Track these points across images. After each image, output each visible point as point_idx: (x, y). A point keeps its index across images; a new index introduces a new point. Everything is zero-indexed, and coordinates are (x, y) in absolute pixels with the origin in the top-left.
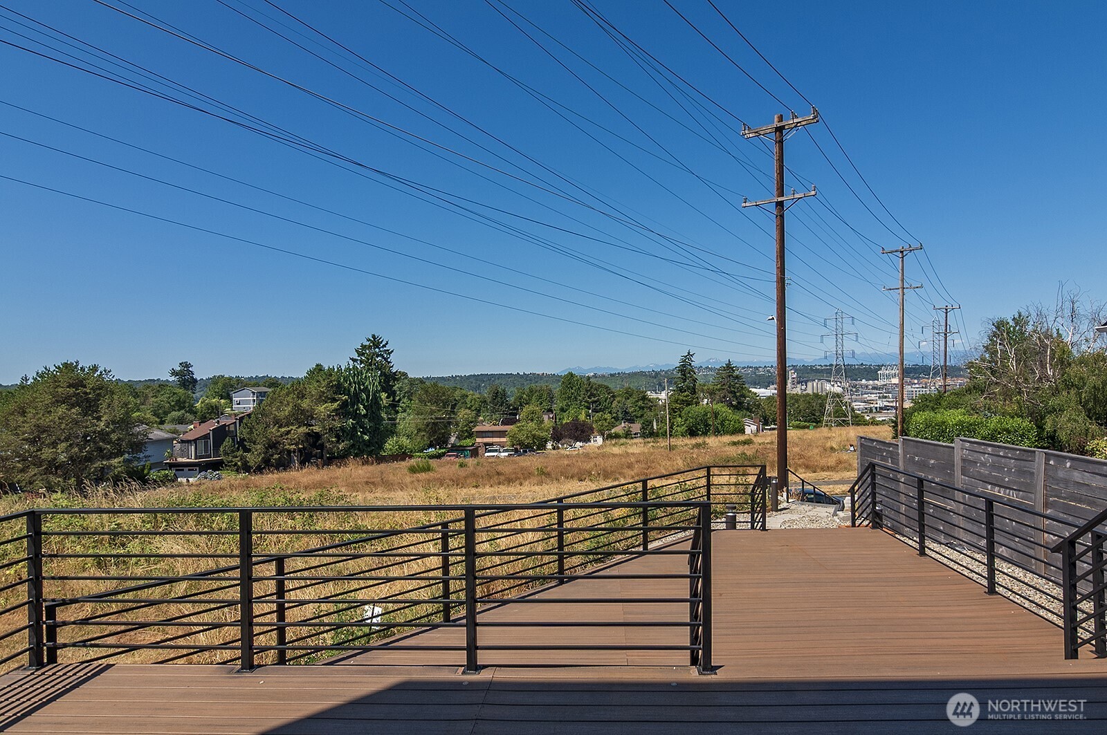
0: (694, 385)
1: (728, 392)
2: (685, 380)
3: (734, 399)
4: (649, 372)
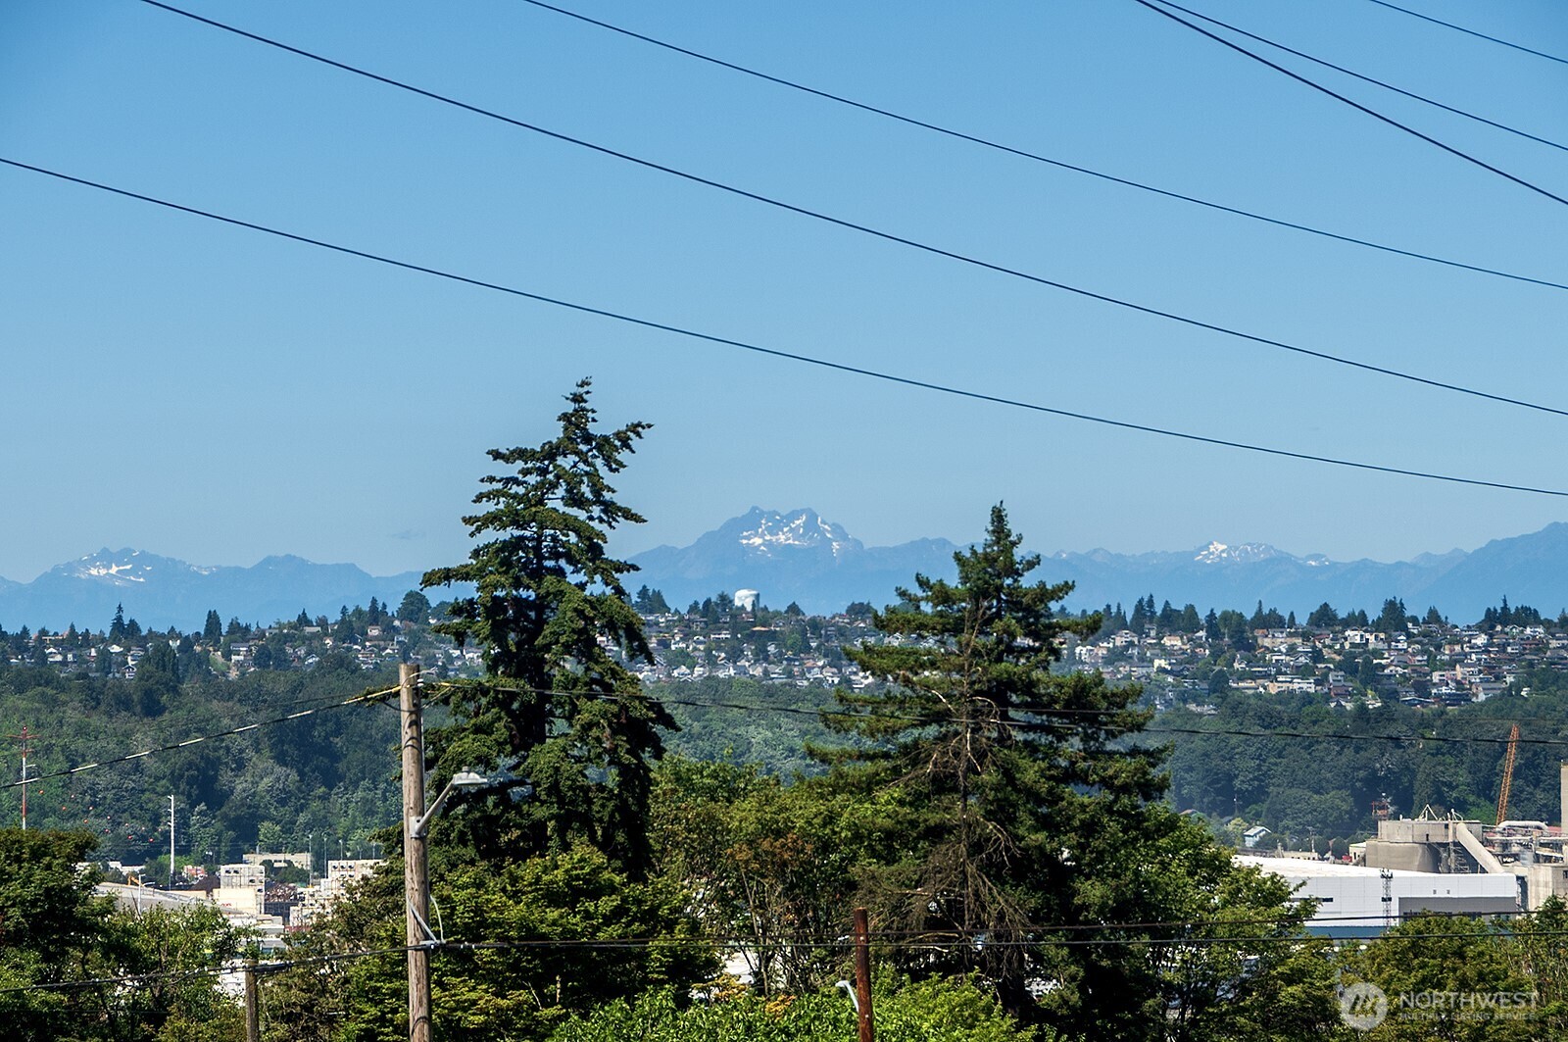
0: (636, 780)
1: (993, 870)
2: (529, 728)
3: (1054, 948)
4: (76, 641)
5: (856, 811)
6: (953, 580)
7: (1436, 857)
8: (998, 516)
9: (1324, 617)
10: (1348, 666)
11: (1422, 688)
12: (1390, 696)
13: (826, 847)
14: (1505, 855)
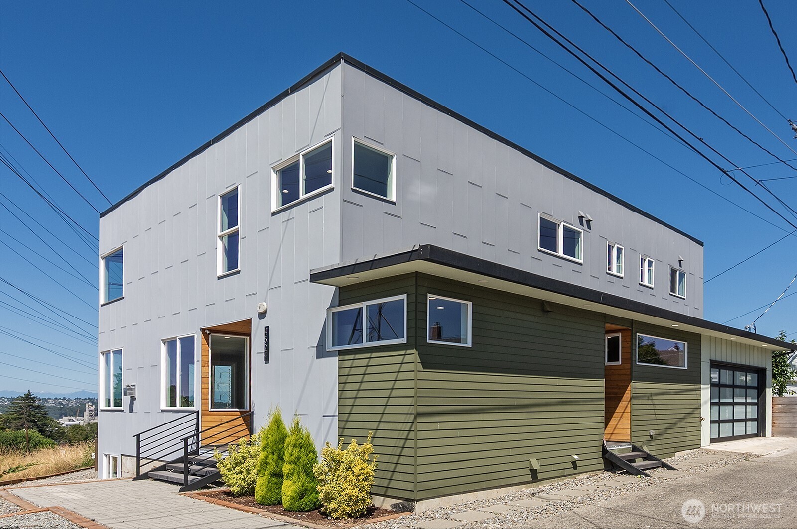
1: (28, 421)
5: (11, 416)
6: (24, 396)
7: (70, 420)
8: (29, 390)
9: (56, 398)
10: (59, 403)
11: (68, 405)
12: (64, 406)
13: (8, 419)
14: (78, 420)
